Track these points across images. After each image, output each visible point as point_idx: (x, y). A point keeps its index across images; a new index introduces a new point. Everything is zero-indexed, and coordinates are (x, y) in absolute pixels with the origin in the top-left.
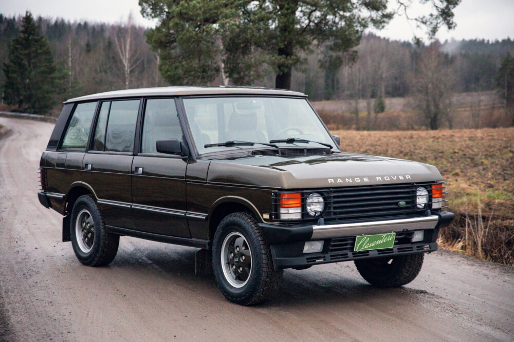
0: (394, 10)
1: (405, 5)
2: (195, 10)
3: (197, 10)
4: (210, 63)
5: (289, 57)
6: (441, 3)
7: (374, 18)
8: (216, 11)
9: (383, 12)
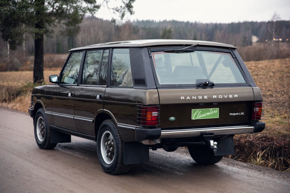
0: (100, 4)
1: (107, 1)
7: (90, 8)
9: (95, 5)
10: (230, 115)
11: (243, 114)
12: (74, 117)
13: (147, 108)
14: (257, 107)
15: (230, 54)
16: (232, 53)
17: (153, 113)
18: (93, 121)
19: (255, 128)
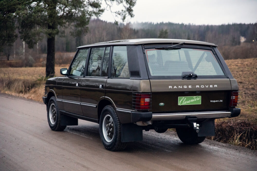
0: (104, 8)
1: (110, 5)
2: (3, 6)
3: (4, 6)
4: (12, 33)
5: (54, 30)
6: (127, 5)
7: (95, 12)
8: (14, 7)
9: (99, 9)
10: (211, 102)
11: (221, 101)
12: (80, 103)
13: (140, 96)
14: (234, 95)
15: (211, 51)
16: (213, 50)
17: (146, 99)
18: (96, 106)
19: (231, 113)
